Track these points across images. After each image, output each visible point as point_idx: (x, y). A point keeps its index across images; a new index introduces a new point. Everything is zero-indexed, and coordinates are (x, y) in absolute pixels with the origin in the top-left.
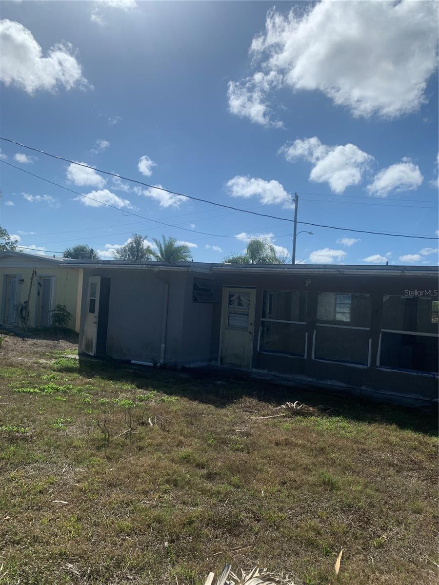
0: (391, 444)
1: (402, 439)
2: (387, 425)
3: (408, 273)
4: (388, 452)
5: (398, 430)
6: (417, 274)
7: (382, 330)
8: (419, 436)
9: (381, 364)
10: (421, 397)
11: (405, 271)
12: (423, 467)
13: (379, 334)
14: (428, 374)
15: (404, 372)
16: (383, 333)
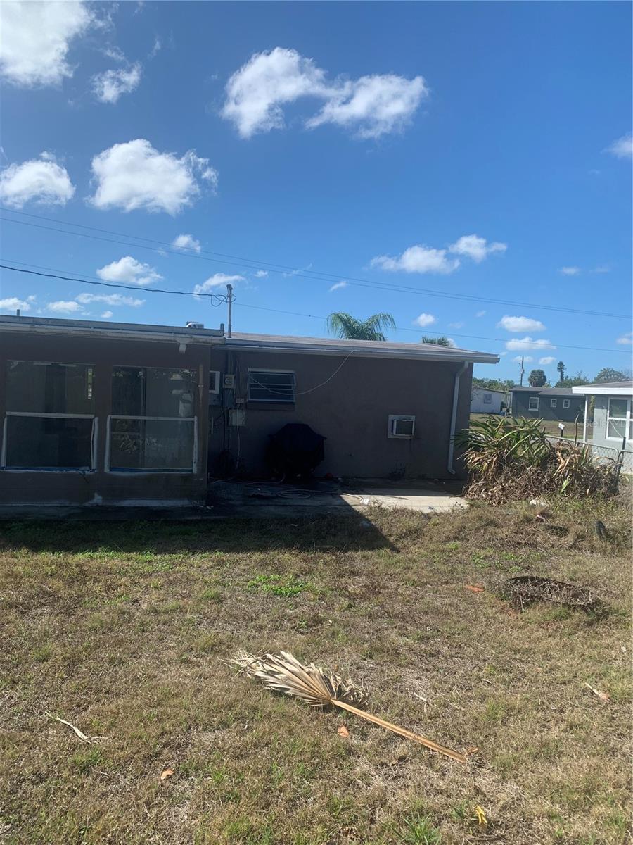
0: (16, 577)
1: (35, 567)
2: (14, 551)
3: (40, 329)
4: (11, 589)
5: (30, 555)
6: (54, 331)
7: (7, 413)
8: (59, 557)
9: (8, 464)
10: (67, 503)
11: (36, 326)
12: (58, 597)
13: (3, 419)
14: (76, 470)
15: (42, 471)
16: (10, 417)
